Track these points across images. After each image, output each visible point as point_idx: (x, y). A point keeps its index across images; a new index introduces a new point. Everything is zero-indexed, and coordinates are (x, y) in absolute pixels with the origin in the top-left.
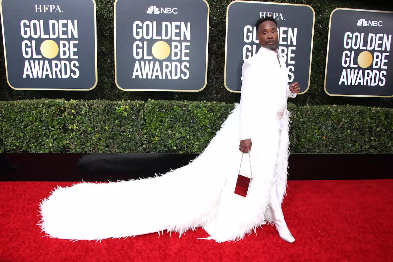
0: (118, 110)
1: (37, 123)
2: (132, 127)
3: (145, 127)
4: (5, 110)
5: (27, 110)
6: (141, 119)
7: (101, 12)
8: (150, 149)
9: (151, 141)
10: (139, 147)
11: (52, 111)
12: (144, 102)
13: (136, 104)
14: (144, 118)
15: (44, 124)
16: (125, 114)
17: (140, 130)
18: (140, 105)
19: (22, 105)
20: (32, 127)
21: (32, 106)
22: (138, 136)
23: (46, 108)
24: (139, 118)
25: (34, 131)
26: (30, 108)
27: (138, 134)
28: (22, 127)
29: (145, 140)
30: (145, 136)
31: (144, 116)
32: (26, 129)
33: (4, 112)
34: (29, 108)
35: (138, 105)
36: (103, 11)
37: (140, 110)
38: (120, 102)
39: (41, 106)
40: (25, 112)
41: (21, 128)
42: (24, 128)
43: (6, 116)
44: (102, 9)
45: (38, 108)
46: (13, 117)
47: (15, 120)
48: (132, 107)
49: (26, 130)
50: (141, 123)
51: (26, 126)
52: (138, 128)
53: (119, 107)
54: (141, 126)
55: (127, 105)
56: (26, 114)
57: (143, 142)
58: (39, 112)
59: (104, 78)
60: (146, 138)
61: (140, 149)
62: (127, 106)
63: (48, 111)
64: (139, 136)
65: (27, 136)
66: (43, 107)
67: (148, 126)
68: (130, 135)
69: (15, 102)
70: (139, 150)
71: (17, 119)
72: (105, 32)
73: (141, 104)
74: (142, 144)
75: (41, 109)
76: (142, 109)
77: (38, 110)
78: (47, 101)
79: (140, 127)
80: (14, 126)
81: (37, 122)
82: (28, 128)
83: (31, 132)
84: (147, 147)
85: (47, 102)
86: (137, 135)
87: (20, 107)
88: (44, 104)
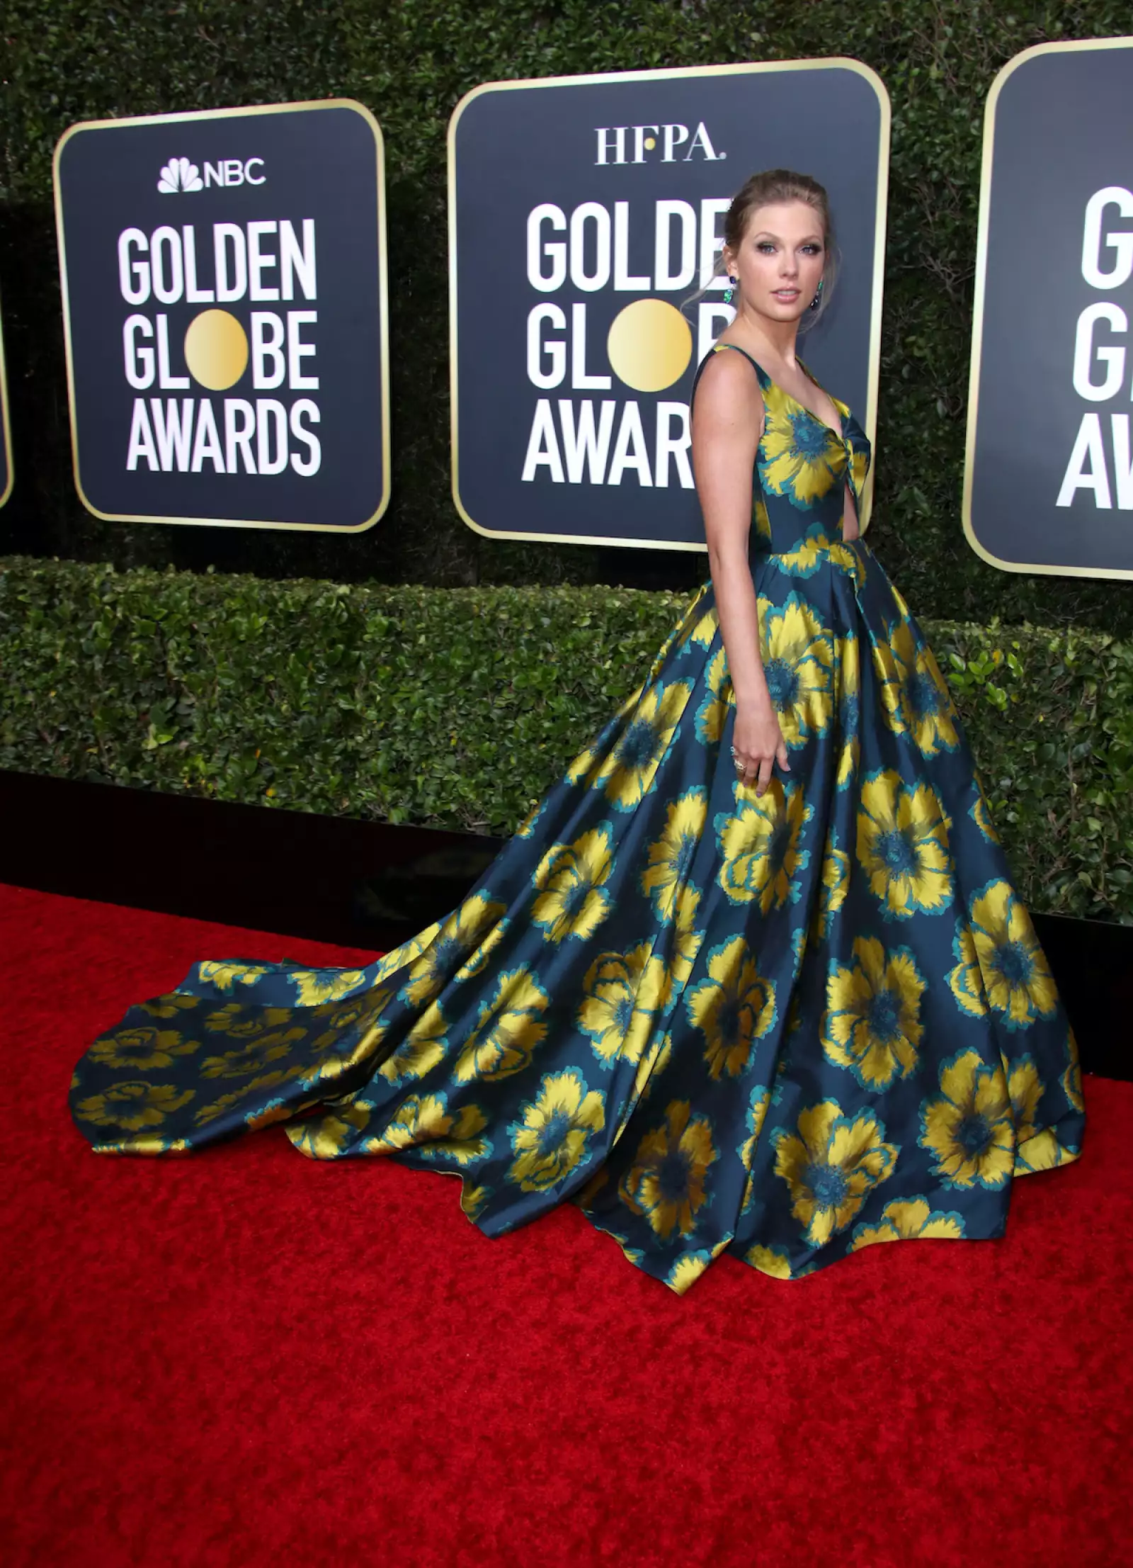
0: (962, 673)
1: (561, 703)
2: (1027, 769)
3: (1099, 776)
4: (426, 631)
5: (525, 636)
6: (1082, 729)
7: (916, 148)
8: (1114, 897)
9: (1125, 857)
10: (1054, 878)
11: (634, 652)
12: (1107, 641)
13: (1063, 646)
14: (1100, 725)
15: (591, 710)
16: (1000, 697)
17: (1068, 793)
18: (1085, 656)
19: (503, 611)
20: (537, 717)
21: (546, 621)
22: (1057, 819)
23: (607, 635)
24: (1071, 727)
25: (544, 741)
26: (539, 626)
27: (1058, 812)
28: (495, 714)
29: (1095, 846)
30: (1095, 825)
31: (1102, 716)
32: (510, 726)
33: (422, 639)
34: (530, 627)
35: (1071, 656)
36: (933, 145)
37: (1080, 682)
38: (977, 631)
39: (587, 622)
40: (516, 645)
41: (492, 721)
42: (502, 719)
43: (431, 657)
44: (927, 134)
45: (575, 632)
46: (459, 662)
47: (467, 678)
48: (1037, 658)
49: (511, 731)
50: (1078, 752)
51: (513, 711)
52: (1062, 776)
53: (966, 659)
54: (1077, 766)
55: (1015, 651)
56: (517, 656)
57: (1082, 858)
58: (576, 650)
59: (912, 500)
60: (1100, 837)
61: (1058, 890)
62: (1011, 656)
63: (615, 651)
64: (1062, 821)
65: (513, 761)
66: (593, 626)
67: (1117, 771)
68: (1014, 809)
69: (476, 595)
70: (1056, 897)
71: (476, 674)
72: (935, 258)
73: (1091, 653)
74: (1075, 866)
75: (584, 635)
76: (1091, 679)
77: (574, 640)
78: (617, 599)
79: (1071, 775)
80: (459, 708)
81: (563, 699)
82: (521, 721)
83: (533, 740)
84: (1101, 887)
85: (617, 604)
86: (1051, 816)
87: (494, 621)
88: (603, 609)
